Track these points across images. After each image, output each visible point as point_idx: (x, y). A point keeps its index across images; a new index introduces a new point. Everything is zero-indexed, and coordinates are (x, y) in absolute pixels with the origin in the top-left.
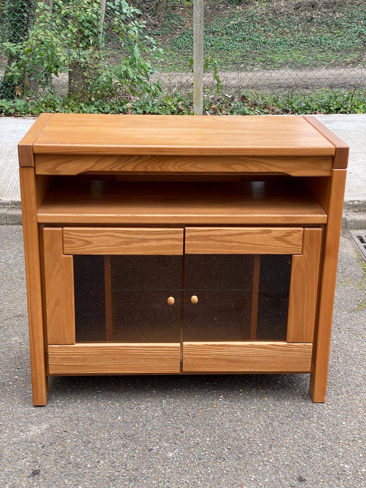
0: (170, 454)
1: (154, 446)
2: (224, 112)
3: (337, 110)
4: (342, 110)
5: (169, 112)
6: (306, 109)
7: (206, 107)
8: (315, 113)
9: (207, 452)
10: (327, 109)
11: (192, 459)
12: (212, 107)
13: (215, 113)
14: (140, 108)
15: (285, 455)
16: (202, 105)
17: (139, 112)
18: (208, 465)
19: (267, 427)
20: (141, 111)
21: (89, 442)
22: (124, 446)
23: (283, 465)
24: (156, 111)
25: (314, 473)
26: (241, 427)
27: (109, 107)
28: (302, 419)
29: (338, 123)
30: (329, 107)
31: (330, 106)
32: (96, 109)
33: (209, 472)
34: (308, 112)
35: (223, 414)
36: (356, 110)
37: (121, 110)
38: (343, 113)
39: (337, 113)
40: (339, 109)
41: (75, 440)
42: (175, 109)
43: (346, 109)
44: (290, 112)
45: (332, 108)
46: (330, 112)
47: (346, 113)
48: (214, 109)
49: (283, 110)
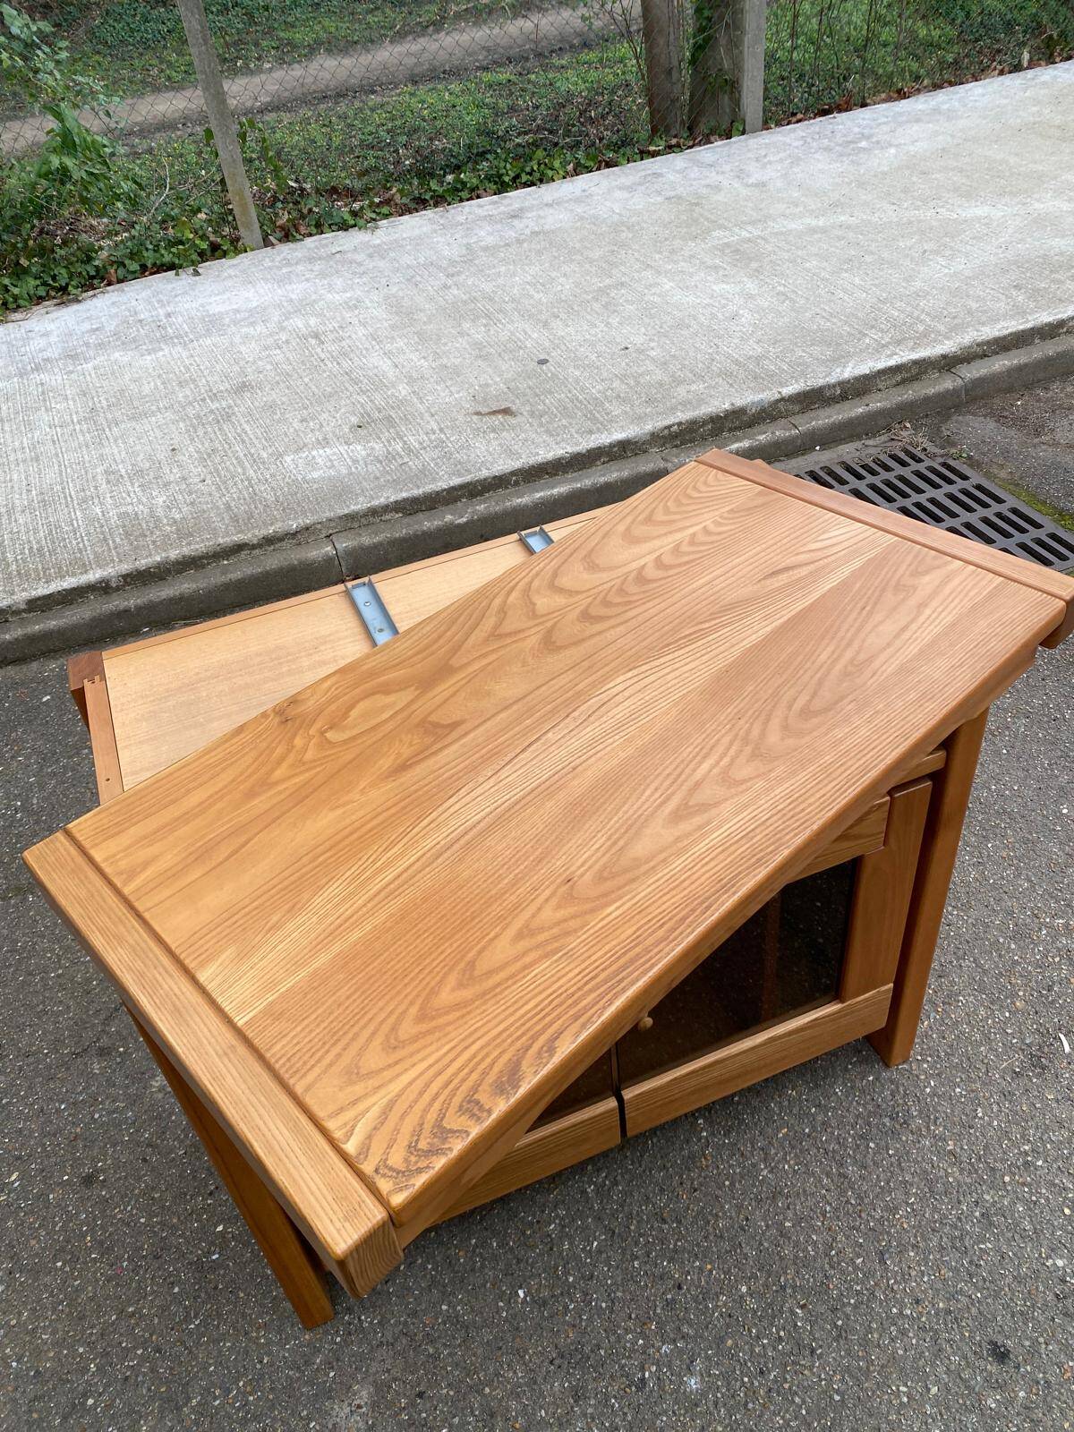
0: (693, 1383)
1: (643, 1369)
2: (303, 230)
3: (516, 183)
4: (524, 178)
5: (195, 257)
6: (458, 190)
7: (265, 228)
8: (478, 197)
9: (765, 1341)
10: (496, 183)
11: (746, 1379)
12: (278, 224)
13: (287, 236)
14: (131, 259)
15: (926, 1279)
16: (257, 225)
17: (132, 269)
18: (790, 1388)
19: (843, 1193)
20: (134, 266)
21: (492, 1415)
22: (578, 1395)
23: (937, 1314)
24: (167, 258)
25: (1013, 1316)
26: (790, 1214)
27: (63, 271)
28: (894, 1133)
29: (534, 213)
30: (500, 176)
31: (502, 175)
32: (38, 282)
33: (804, 1412)
34: (464, 194)
35: (732, 1184)
36: (550, 173)
37: (93, 273)
38: (529, 186)
39: (517, 188)
40: (517, 176)
41: (456, 1420)
42: (204, 245)
43: (530, 174)
44: (432, 203)
45: (507, 179)
46: (502, 187)
47: (532, 184)
48: (282, 228)
49: (414, 199)
